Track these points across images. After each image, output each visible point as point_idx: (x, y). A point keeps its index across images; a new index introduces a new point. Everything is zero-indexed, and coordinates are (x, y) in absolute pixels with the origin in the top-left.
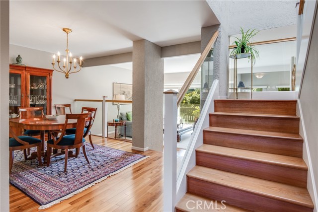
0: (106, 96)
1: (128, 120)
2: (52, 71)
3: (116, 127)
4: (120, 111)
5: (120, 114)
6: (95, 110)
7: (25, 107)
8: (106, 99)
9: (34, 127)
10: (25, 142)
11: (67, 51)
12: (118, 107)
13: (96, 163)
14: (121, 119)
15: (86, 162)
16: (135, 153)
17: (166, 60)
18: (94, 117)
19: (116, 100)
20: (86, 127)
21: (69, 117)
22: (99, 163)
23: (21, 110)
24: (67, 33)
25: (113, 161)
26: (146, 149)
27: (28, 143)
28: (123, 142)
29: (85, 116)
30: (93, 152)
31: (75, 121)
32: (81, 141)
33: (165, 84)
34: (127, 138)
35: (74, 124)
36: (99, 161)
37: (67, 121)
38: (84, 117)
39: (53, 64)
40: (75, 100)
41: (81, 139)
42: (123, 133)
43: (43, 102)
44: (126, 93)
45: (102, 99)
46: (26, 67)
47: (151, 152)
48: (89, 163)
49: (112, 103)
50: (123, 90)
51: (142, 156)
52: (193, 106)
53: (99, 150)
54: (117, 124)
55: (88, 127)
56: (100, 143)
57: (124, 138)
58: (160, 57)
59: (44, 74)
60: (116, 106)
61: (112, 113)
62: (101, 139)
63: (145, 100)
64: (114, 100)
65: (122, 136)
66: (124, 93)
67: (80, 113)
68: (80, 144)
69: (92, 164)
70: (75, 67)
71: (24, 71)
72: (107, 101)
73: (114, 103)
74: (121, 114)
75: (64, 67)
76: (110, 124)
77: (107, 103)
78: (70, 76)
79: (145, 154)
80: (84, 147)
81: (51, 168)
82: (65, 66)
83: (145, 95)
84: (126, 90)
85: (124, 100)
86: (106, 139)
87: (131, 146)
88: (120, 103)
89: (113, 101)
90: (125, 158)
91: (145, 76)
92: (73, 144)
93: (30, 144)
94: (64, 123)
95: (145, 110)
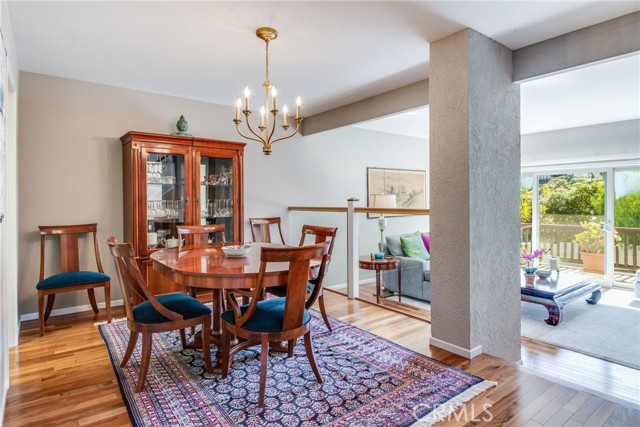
0: (355, 197)
1: (405, 255)
2: (243, 145)
3: (378, 271)
4: (386, 234)
5: (385, 241)
6: (332, 233)
7: (192, 224)
8: (356, 205)
9: (191, 279)
10: (175, 314)
11: (266, 85)
12: (381, 224)
13: (338, 383)
14: (389, 252)
15: (313, 376)
16: (444, 363)
17: (527, 87)
18: (330, 252)
19: (376, 207)
20: (312, 282)
21: (268, 255)
22: (348, 387)
23: (182, 231)
24: (267, 41)
25: (384, 386)
26: (475, 351)
27: (182, 316)
28: (400, 317)
29: (310, 253)
30: (329, 342)
31: (285, 266)
32: (299, 322)
33: (522, 165)
34: (405, 301)
35: (283, 274)
36: (345, 379)
37: (263, 267)
38: (306, 255)
39: (235, 121)
40: (290, 209)
41: (301, 316)
42: (394, 286)
43: (227, 213)
44: (396, 191)
45: (345, 205)
46: (193, 140)
47: (493, 363)
48: (320, 381)
49: (365, 214)
50: (390, 183)
51: (469, 380)
52: (551, 220)
53: (343, 337)
54: (380, 264)
55: (317, 282)
56: (343, 315)
57: (395, 299)
58: (508, 80)
59: (226, 154)
60: (376, 221)
61: (367, 238)
62: (346, 303)
63: (471, 208)
64: (371, 206)
65: (391, 293)
66: (391, 191)
67: (297, 245)
68: (296, 331)
69: (328, 387)
70: (285, 127)
71: (190, 148)
72: (357, 210)
73: (371, 215)
74: (388, 240)
75: (261, 128)
76: (365, 265)
77: (358, 214)
78: (274, 147)
79: (474, 370)
80: (307, 336)
81: (230, 384)
82: (263, 125)
83: (471, 193)
84: (395, 185)
85: (394, 206)
86: (357, 302)
87: (429, 335)
88: (384, 215)
89: (368, 210)
90: (419, 377)
91: (471, 136)
92: (281, 330)
93: (185, 318)
94: (258, 272)
95: (471, 236)
